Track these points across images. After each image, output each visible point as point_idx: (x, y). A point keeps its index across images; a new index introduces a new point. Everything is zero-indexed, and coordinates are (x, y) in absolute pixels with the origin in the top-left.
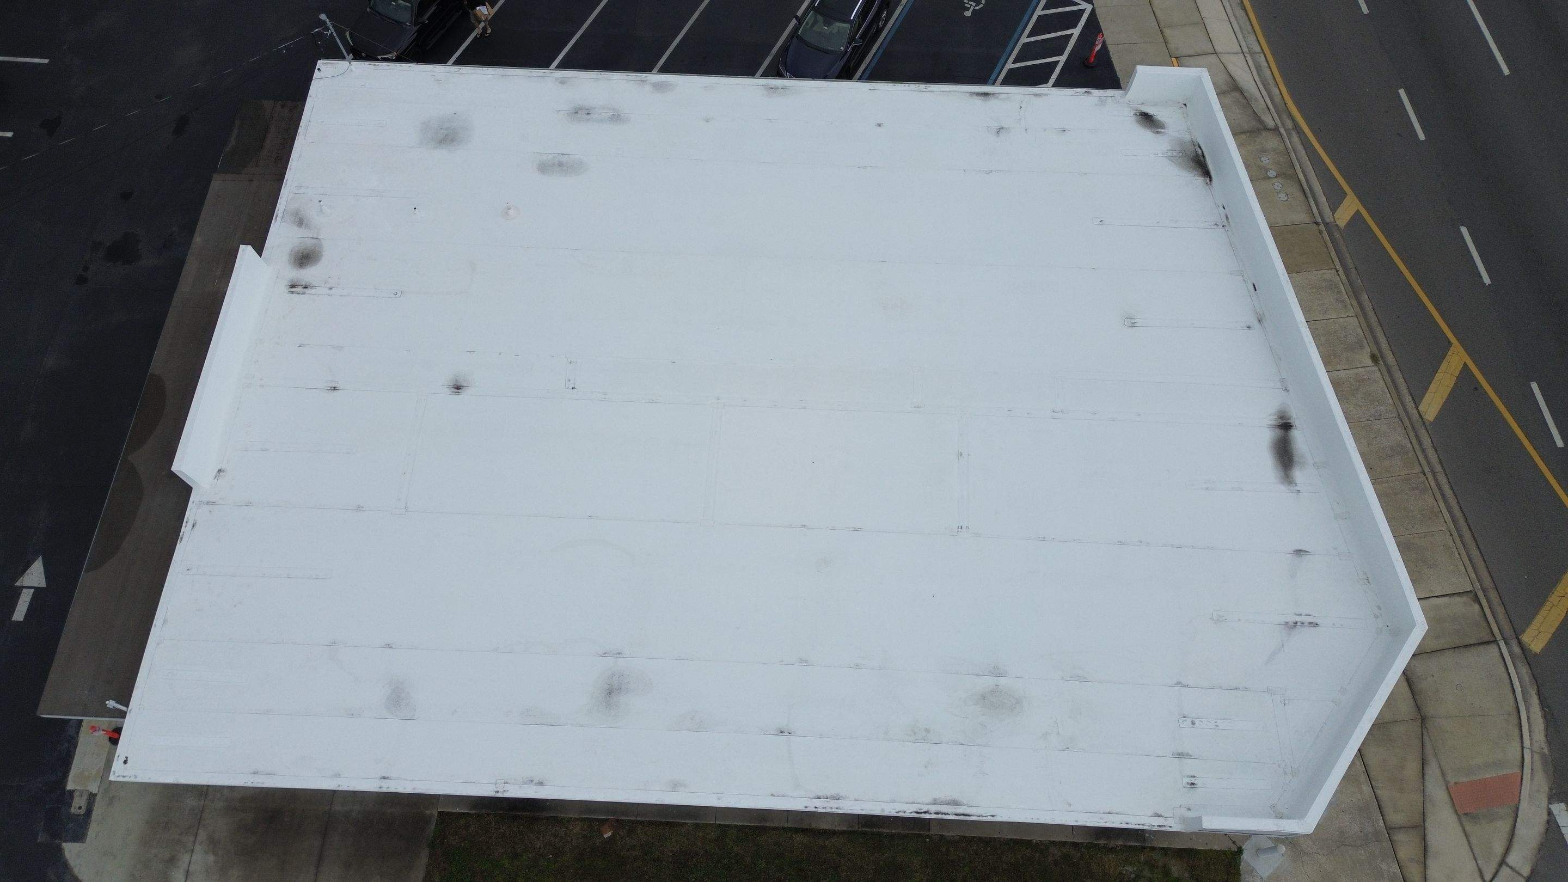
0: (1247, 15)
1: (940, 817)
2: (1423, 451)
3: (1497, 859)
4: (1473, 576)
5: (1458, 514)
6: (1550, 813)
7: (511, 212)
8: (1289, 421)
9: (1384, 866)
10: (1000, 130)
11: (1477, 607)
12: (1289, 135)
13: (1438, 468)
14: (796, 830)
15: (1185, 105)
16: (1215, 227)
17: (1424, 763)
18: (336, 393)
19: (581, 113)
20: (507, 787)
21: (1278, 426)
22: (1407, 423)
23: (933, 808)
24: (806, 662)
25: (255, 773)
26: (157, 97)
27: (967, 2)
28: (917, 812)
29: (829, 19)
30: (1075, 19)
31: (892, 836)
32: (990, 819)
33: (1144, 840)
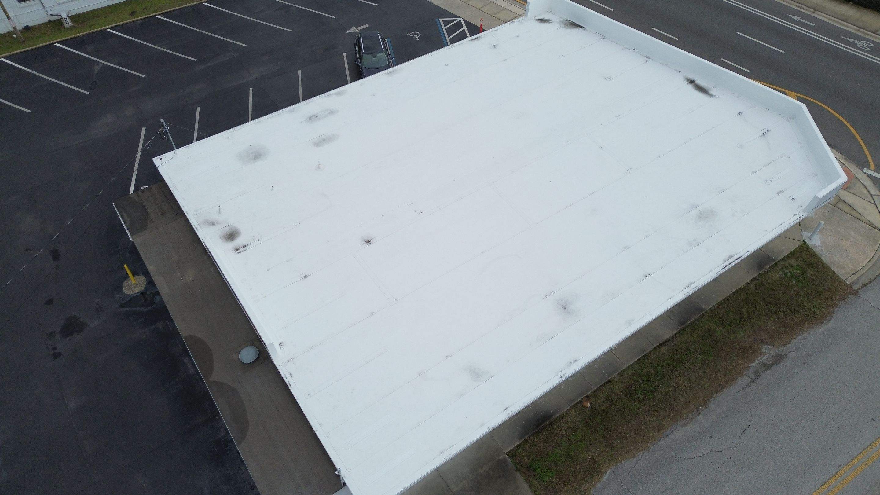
1: (732, 265)
3: (869, 195)
6: (864, 173)
7: (321, 166)
8: (691, 80)
9: (846, 217)
14: (659, 346)
15: (550, 11)
16: (603, 40)
18: (309, 277)
19: (313, 118)
20: (563, 372)
21: (690, 83)
23: (727, 263)
24: (626, 247)
25: (441, 453)
26: (26, 250)
27: (413, 36)
28: (723, 269)
29: (374, 54)
30: (459, 25)
31: (694, 322)
32: (748, 254)
33: (774, 260)
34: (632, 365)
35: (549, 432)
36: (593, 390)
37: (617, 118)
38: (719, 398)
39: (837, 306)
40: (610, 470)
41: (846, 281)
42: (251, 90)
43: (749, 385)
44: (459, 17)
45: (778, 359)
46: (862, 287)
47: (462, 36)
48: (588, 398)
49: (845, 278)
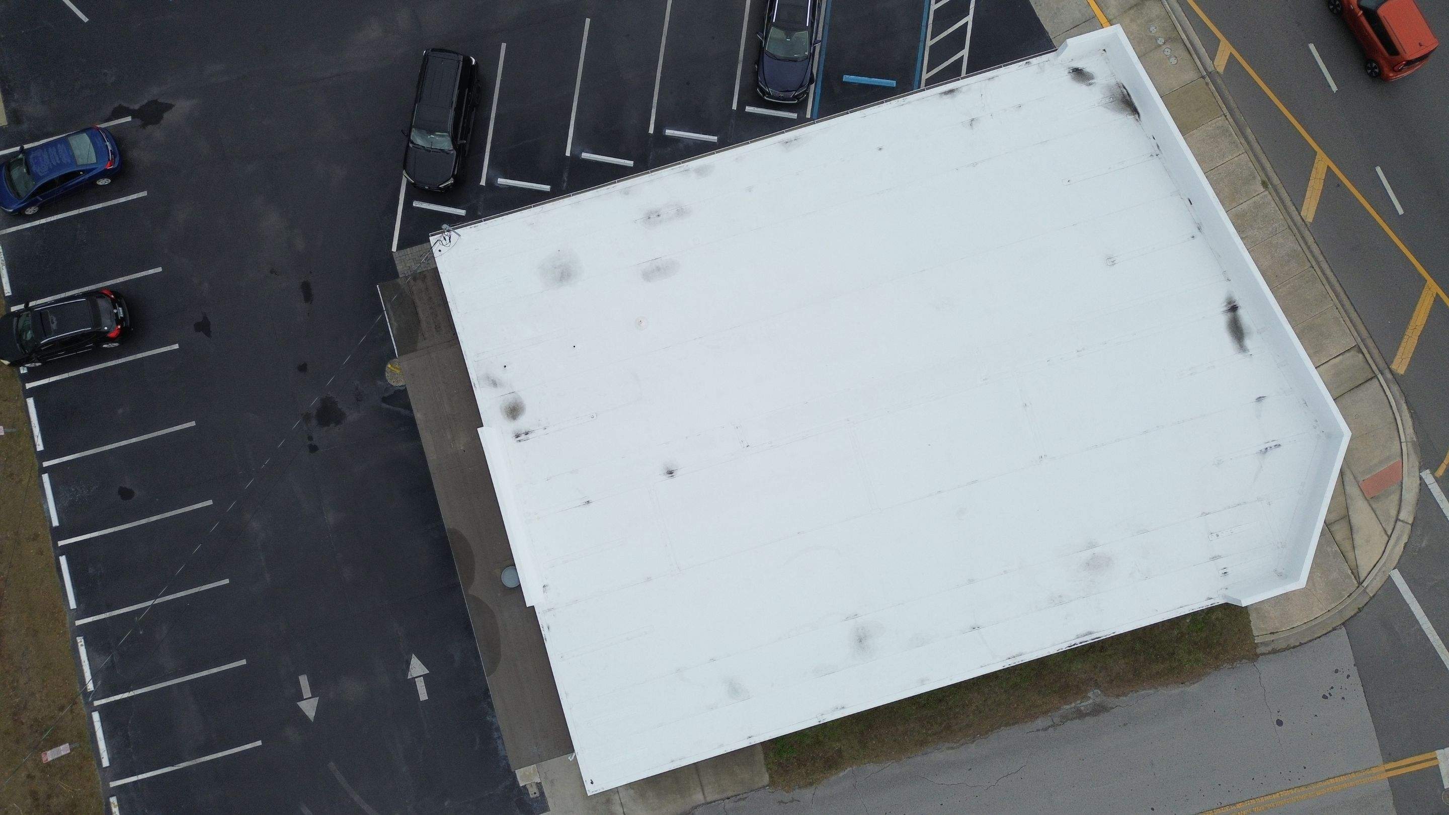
1: (1083, 644)
2: (1309, 248)
3: (1394, 519)
4: (1355, 334)
5: (1339, 289)
6: (1421, 478)
7: (643, 323)
8: (1235, 304)
9: (1329, 549)
10: (972, 122)
11: (1361, 355)
13: (1321, 258)
15: (1104, 50)
16: (1152, 157)
18: (591, 505)
19: (652, 217)
20: (824, 717)
21: (1229, 310)
22: (1296, 231)
23: (1078, 641)
24: (973, 580)
26: (272, 272)
28: (1070, 647)
29: (789, 31)
32: (1112, 635)
38: (1004, 732)
39: (1217, 668)
40: (851, 768)
41: (1256, 638)
43: (1045, 729)
45: (1098, 710)
46: (1269, 653)
49: (1257, 635)
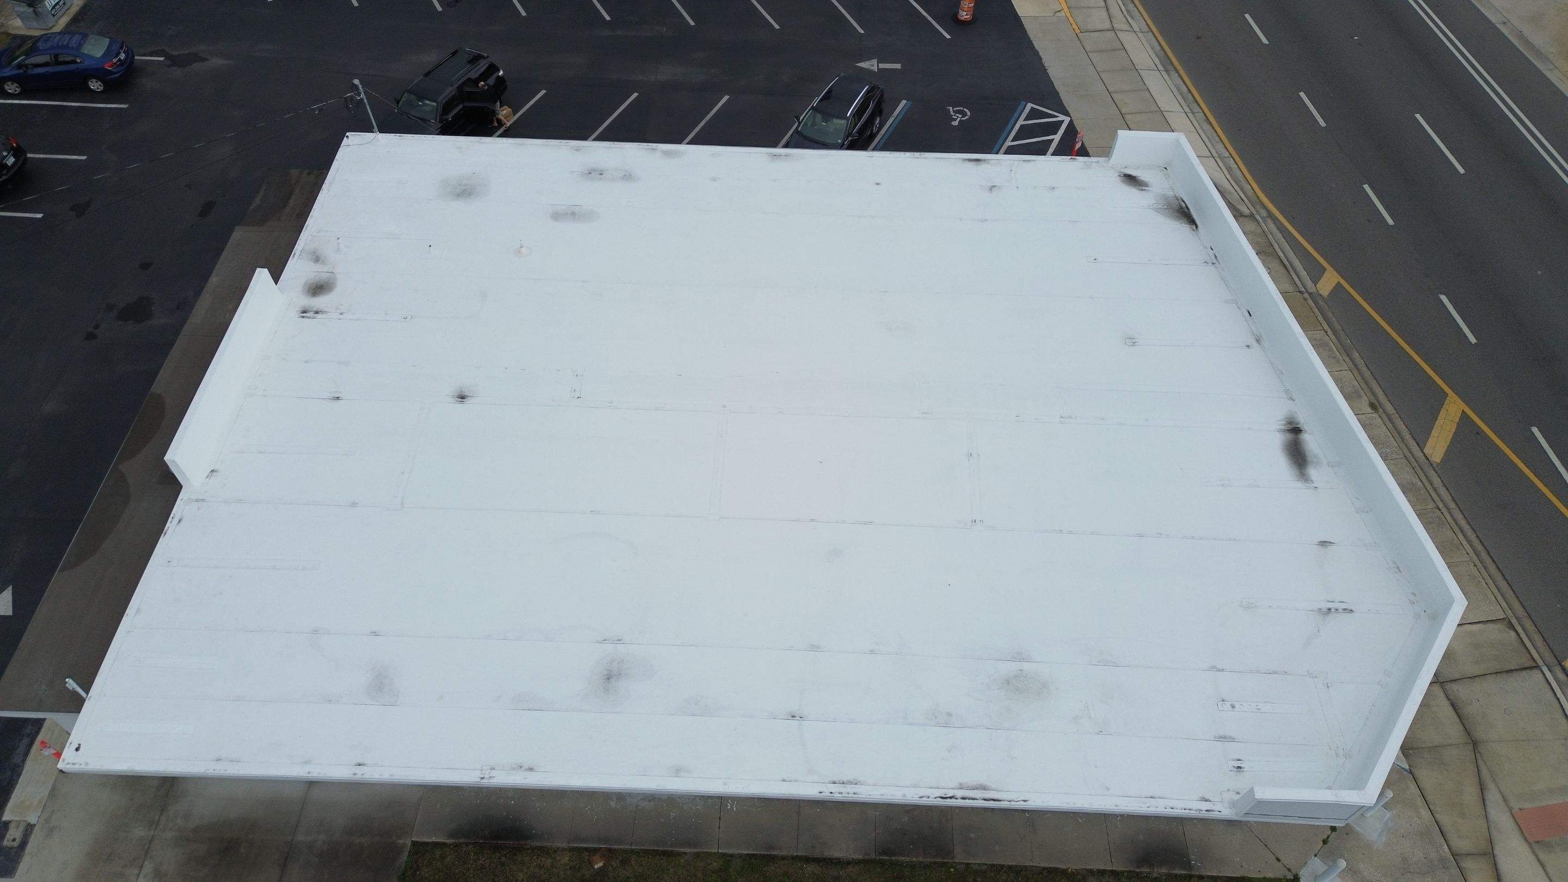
0: (1213, 128)
1: (970, 803)
4: (1504, 604)
5: (1480, 548)
7: (523, 250)
8: (1298, 426)
10: (992, 188)
11: (1513, 634)
12: (1265, 221)
13: (1452, 504)
14: (807, 860)
15: (1166, 168)
16: (1205, 264)
17: (1482, 788)
18: (338, 402)
19: (594, 173)
20: (494, 773)
21: (1289, 430)
22: (1415, 464)
23: (960, 793)
24: (818, 647)
25: (218, 760)
27: (954, 114)
28: (942, 798)
29: (827, 116)
30: (1054, 127)
31: (913, 866)
32: (1021, 805)
33: (1190, 867)
34: (731, 856)
35: (503, 858)
36: (628, 847)
37: (1062, 419)
42: (636, 95)
44: (1067, 114)
47: (1040, 150)
48: (610, 854)
